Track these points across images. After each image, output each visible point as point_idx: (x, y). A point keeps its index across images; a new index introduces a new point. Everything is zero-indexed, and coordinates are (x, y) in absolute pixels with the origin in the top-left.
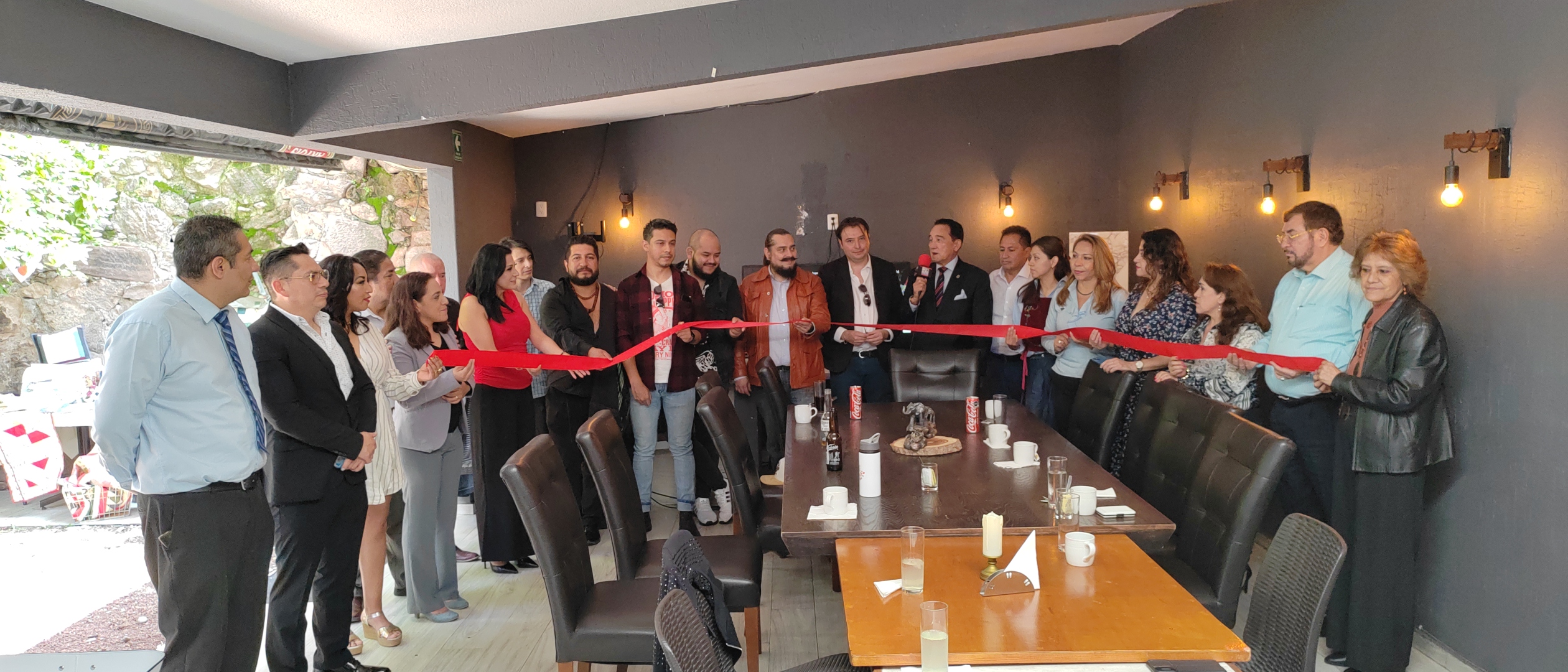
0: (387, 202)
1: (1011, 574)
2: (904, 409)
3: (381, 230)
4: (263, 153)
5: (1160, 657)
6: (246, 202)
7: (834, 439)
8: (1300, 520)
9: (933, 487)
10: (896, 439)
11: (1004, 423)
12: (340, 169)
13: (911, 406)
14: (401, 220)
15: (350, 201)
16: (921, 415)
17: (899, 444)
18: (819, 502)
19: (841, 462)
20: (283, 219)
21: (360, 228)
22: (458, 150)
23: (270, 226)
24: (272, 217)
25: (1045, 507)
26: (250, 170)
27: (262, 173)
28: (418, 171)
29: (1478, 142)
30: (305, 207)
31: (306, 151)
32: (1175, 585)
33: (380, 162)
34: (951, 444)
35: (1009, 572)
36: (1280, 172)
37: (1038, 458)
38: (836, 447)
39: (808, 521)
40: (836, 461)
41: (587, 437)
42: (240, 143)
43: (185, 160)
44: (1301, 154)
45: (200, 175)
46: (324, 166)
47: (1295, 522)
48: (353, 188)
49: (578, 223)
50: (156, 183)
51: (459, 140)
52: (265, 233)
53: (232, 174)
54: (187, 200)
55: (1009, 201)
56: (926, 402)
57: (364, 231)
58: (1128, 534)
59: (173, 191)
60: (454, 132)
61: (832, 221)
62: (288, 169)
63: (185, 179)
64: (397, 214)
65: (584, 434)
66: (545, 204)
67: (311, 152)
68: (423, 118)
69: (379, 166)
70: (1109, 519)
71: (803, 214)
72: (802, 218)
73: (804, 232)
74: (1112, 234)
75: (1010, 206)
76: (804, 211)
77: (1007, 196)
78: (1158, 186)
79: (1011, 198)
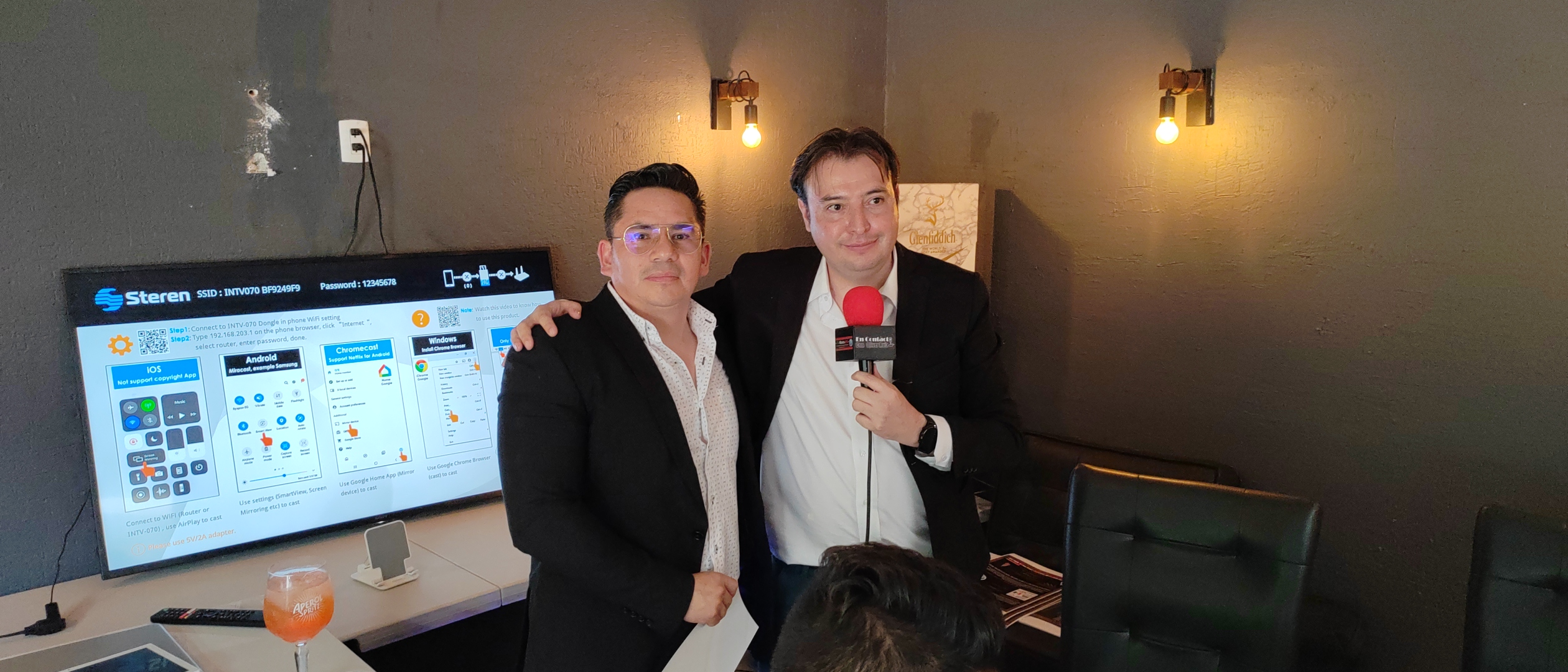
55: (752, 113)
61: (352, 139)
71: (264, 115)
72: (263, 124)
73: (271, 166)
74: (954, 189)
75: (755, 125)
76: (266, 104)
77: (747, 103)
78: (1172, 95)
79: (756, 107)
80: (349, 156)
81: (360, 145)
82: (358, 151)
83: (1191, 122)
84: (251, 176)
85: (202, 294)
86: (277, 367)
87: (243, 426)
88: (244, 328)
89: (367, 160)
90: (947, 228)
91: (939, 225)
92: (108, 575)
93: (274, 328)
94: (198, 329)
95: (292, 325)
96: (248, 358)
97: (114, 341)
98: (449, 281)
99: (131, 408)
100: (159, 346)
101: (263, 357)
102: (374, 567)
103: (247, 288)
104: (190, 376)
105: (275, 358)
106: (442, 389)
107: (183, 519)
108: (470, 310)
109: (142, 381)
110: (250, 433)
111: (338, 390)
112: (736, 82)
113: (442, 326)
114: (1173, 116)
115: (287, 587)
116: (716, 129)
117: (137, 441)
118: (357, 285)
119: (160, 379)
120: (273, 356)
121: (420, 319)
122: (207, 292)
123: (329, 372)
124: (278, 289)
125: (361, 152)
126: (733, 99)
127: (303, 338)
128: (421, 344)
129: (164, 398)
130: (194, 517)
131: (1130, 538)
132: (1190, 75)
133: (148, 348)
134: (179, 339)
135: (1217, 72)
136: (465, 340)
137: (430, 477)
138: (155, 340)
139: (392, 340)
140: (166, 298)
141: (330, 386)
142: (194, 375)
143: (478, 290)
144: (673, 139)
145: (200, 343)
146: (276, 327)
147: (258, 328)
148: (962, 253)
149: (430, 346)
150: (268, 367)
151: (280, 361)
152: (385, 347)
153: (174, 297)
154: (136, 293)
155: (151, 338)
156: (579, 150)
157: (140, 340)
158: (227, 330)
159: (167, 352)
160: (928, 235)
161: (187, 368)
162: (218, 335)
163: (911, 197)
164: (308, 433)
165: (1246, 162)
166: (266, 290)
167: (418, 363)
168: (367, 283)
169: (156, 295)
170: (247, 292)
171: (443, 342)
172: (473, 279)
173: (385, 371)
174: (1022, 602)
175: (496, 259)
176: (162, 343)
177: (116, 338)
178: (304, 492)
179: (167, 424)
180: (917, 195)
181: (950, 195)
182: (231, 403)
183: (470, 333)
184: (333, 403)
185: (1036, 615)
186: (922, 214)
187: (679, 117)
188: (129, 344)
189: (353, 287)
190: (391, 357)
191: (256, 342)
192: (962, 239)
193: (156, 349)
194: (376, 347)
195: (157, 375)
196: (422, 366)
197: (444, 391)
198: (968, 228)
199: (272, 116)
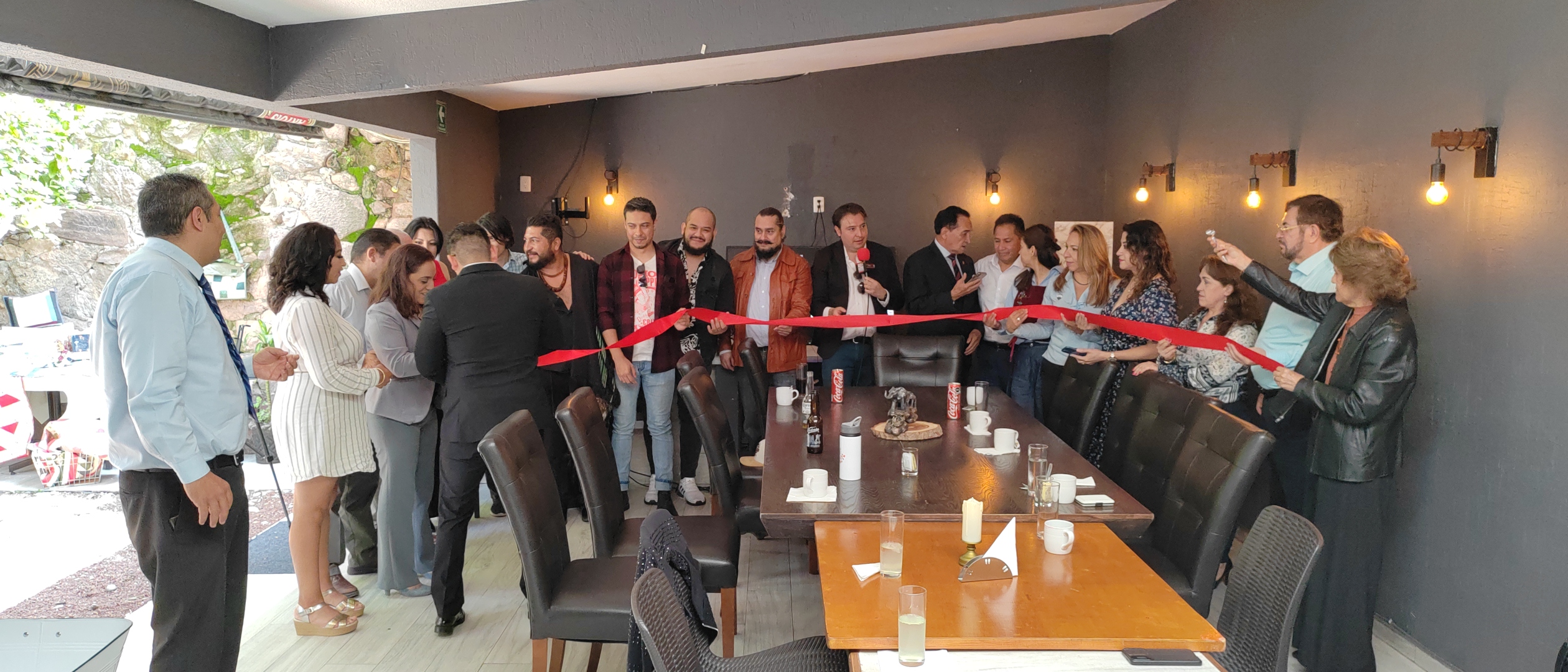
0: (369, 172)
1: (989, 560)
2: (886, 394)
3: (362, 201)
4: (243, 118)
5: (1136, 646)
6: (224, 168)
7: (816, 421)
8: (1277, 513)
9: (913, 472)
10: (877, 423)
11: (985, 410)
12: (321, 137)
13: (893, 391)
14: (383, 190)
15: (330, 170)
16: (903, 400)
17: (880, 428)
18: (799, 484)
19: (821, 445)
20: (262, 187)
21: (341, 197)
22: (442, 121)
23: (248, 193)
24: (251, 184)
25: (1025, 496)
26: (228, 135)
27: (241, 139)
28: (400, 142)
29: (1465, 141)
30: (284, 174)
31: (286, 117)
32: (1152, 574)
33: (361, 130)
34: (931, 429)
35: (988, 558)
36: (1266, 166)
37: (1019, 446)
38: (817, 430)
39: (788, 503)
40: (816, 444)
41: (566, 413)
42: (219, 107)
43: (162, 123)
44: (1287, 149)
45: (178, 140)
46: (304, 133)
47: (1273, 516)
48: (334, 157)
49: (563, 199)
50: (132, 146)
51: (443, 111)
52: (243, 200)
53: (210, 139)
54: (164, 164)
55: (995, 188)
56: (908, 387)
57: (345, 201)
58: (1107, 523)
59: (149, 154)
60: (438, 102)
61: (818, 204)
62: (268, 136)
63: (162, 143)
64: (379, 184)
65: (564, 412)
66: (529, 178)
67: (291, 118)
68: (407, 87)
69: (361, 135)
70: (1088, 507)
71: (789, 197)
76: (791, 192)
78: (1148, 178)
80: (815, 210)
114: (1148, 187)
135: (1177, 165)
187: (972, 186)
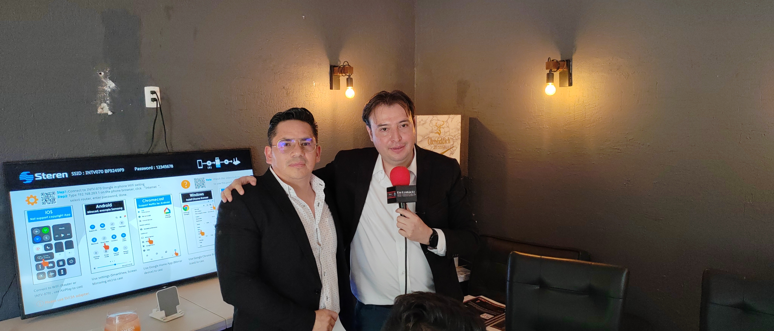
55: (350, 82)
61: (151, 96)
71: (107, 85)
72: (106, 89)
73: (110, 109)
74: (449, 117)
75: (352, 87)
76: (108, 79)
77: (348, 77)
78: (552, 72)
79: (352, 79)
80: (149, 104)
81: (155, 99)
82: (154, 102)
83: (561, 85)
84: (100, 114)
85: (74, 174)
86: (112, 210)
87: (94, 240)
88: (95, 191)
89: (159, 106)
90: (446, 136)
91: (442, 135)
92: (24, 317)
93: (110, 190)
94: (71, 191)
95: (120, 189)
96: (97, 205)
97: (28, 198)
98: (200, 166)
99: (37, 232)
100: (51, 200)
101: (105, 205)
102: (161, 310)
103: (97, 171)
104: (67, 215)
105: (111, 205)
106: (197, 219)
107: (63, 288)
108: (211, 180)
109: (43, 218)
110: (98, 243)
111: (143, 221)
112: (342, 66)
113: (196, 188)
114: (553, 82)
115: (117, 322)
116: (332, 89)
117: (40, 248)
118: (153, 168)
119: (52, 217)
120: (110, 204)
121: (185, 185)
122: (76, 173)
123: (139, 212)
124: (113, 170)
125: (156, 102)
126: (341, 75)
127: (125, 195)
128: (186, 197)
129: (54, 226)
130: (68, 287)
131: (538, 287)
132: (560, 63)
133: (46, 202)
134: (62, 197)
135: (573, 62)
136: (208, 194)
137: (190, 264)
138: (50, 197)
139: (171, 195)
140: (55, 176)
141: (139, 219)
142: (69, 215)
143: (214, 169)
144: (311, 94)
145: (72, 198)
146: (112, 189)
147: (102, 190)
148: (454, 148)
149: (190, 198)
150: (107, 210)
151: (113, 207)
152: (167, 199)
153: (59, 175)
154: (40, 174)
155: (48, 196)
156: (265, 100)
157: (42, 197)
158: (86, 192)
159: (56, 203)
160: (437, 140)
161: (66, 211)
162: (82, 194)
163: (428, 121)
164: (128, 243)
165: (588, 104)
166: (107, 171)
167: (184, 206)
168: (158, 167)
169: (51, 175)
170: (97, 172)
171: (197, 196)
172: (212, 164)
173: (167, 211)
174: (486, 320)
175: (223, 154)
176: (53, 199)
177: (29, 196)
178: (126, 273)
179: (55, 239)
180: (431, 120)
181: (447, 120)
182: (88, 228)
183: (211, 191)
184: (140, 227)
185: (493, 326)
186: (434, 130)
187: (314, 84)
188: (36, 200)
189: (151, 169)
190: (171, 203)
191: (101, 198)
192: (453, 142)
193: (50, 202)
194: (163, 199)
195: (50, 215)
196: (186, 208)
197: (198, 220)
198: (456, 136)
199: (110, 85)
